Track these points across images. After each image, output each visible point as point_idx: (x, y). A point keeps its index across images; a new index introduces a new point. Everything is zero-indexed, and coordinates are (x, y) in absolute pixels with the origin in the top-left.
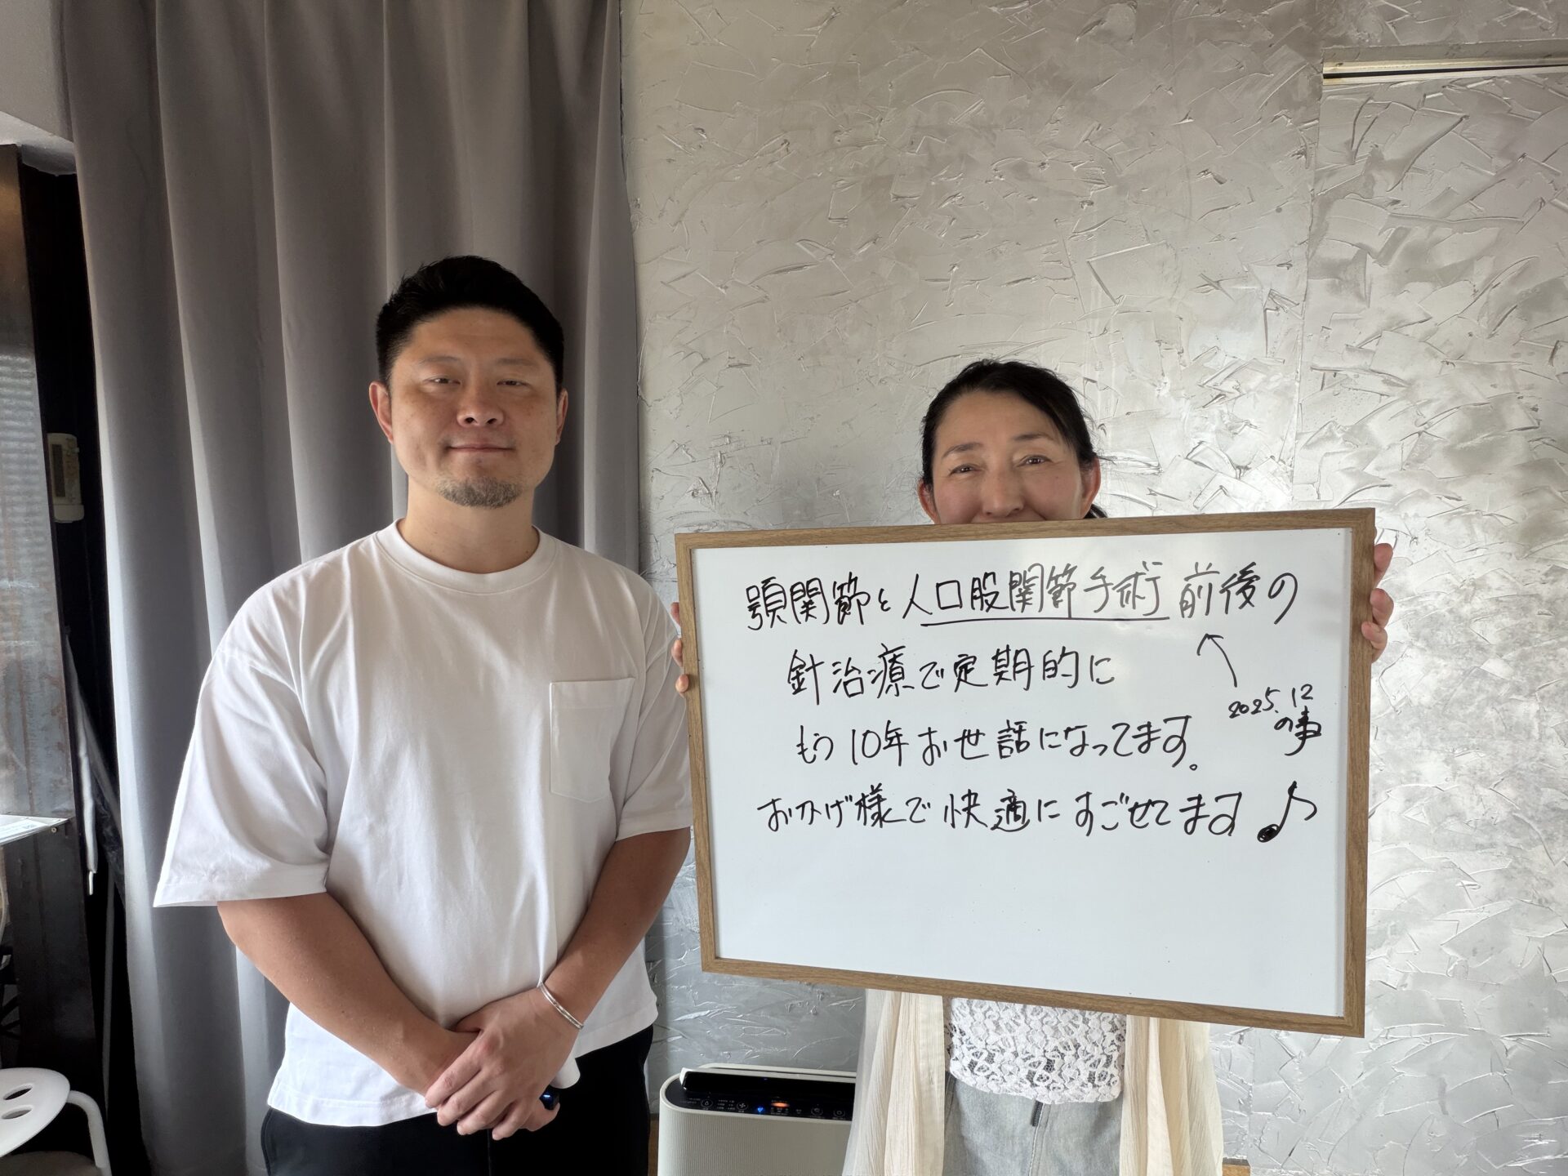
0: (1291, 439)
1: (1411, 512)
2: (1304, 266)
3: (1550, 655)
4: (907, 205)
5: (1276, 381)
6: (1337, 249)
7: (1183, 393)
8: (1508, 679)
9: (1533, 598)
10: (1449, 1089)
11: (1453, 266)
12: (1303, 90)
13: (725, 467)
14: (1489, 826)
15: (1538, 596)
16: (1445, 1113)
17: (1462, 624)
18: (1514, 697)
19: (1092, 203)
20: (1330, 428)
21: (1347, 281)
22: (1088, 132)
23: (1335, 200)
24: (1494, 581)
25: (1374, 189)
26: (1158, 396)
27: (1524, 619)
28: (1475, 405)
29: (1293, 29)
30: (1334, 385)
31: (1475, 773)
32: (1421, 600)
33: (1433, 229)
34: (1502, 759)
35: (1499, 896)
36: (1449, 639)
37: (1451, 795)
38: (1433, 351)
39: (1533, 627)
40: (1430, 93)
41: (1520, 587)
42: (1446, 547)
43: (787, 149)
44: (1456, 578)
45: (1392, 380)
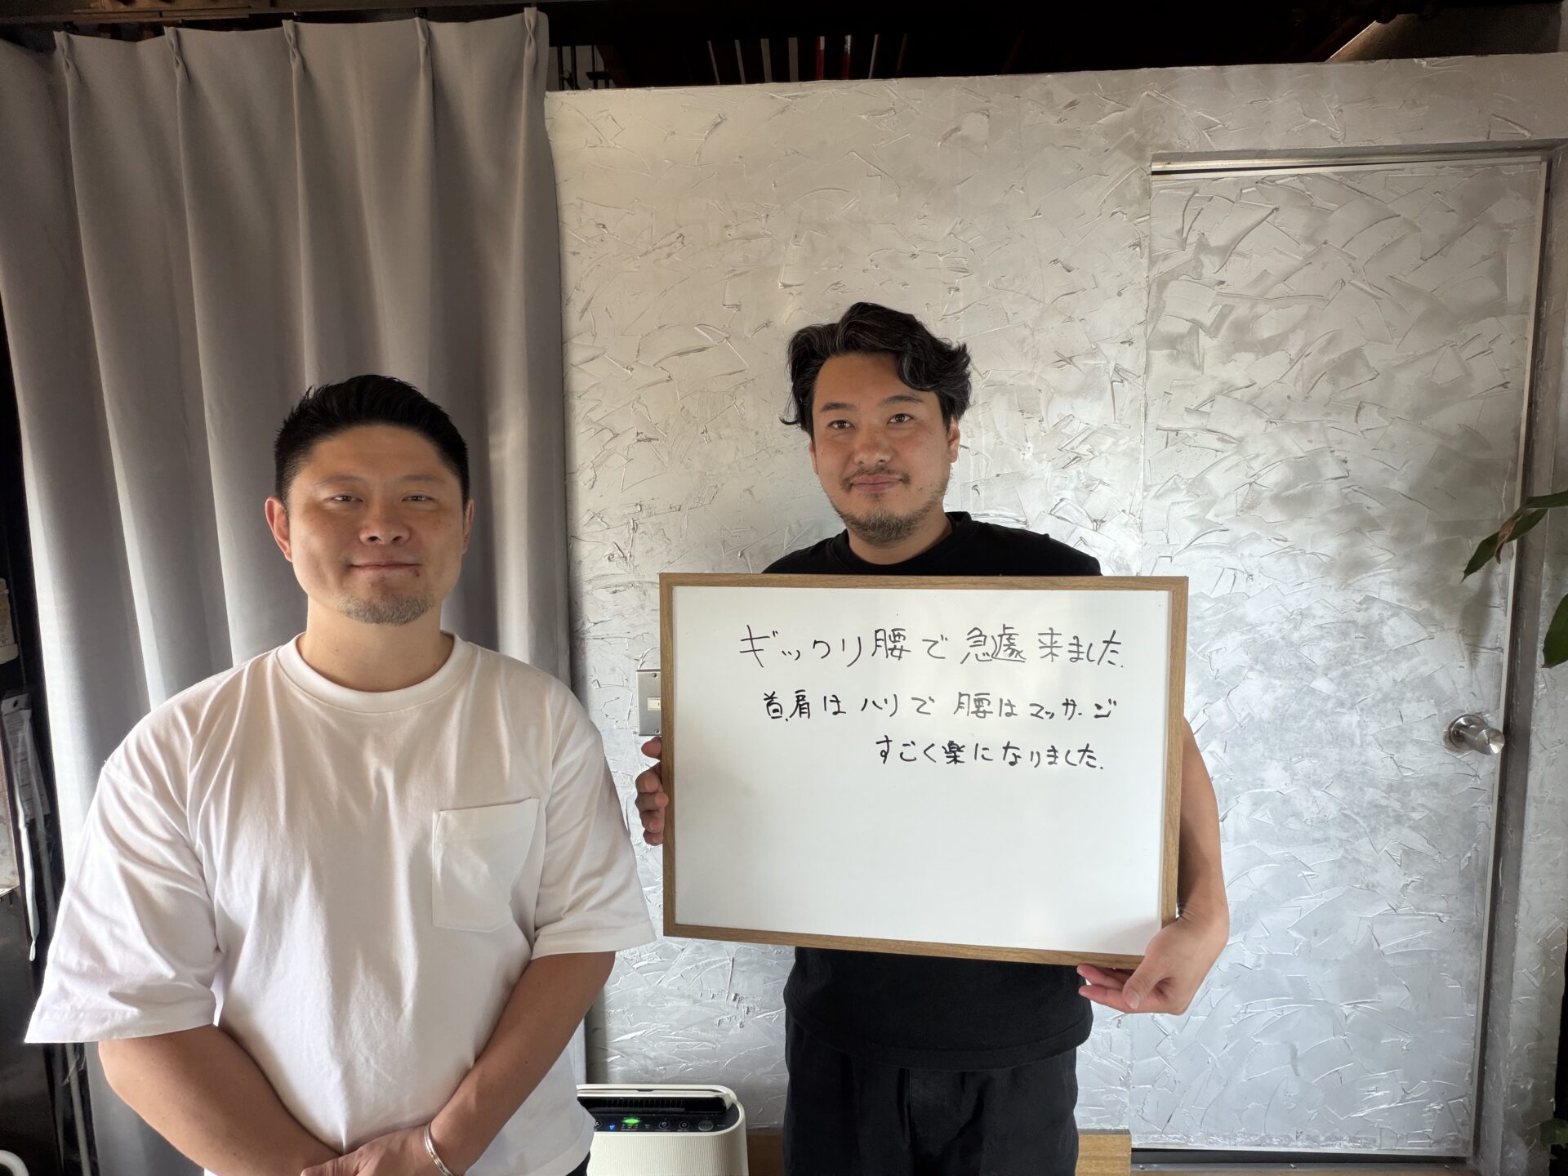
0: (1139, 495)
1: (1246, 552)
2: (1144, 341)
3: (1366, 672)
4: (794, 292)
5: (1124, 444)
6: (1174, 324)
7: (1045, 455)
8: (1333, 695)
9: (1350, 624)
10: (1299, 1053)
11: (1271, 339)
12: (1136, 189)
13: (638, 532)
14: (1323, 822)
15: (1354, 622)
16: (1297, 1074)
17: (1293, 649)
18: (1338, 710)
19: (957, 290)
20: (1175, 480)
21: (1183, 352)
22: (952, 226)
23: (1170, 281)
24: (1318, 610)
25: (1203, 272)
26: (1023, 459)
27: (1344, 642)
28: (1295, 458)
29: (1128, 134)
30: (1176, 443)
31: (1310, 778)
32: (1258, 629)
33: (1253, 306)
34: (1331, 764)
35: (1334, 883)
36: (1283, 663)
37: (1290, 798)
38: (1258, 412)
39: (1351, 649)
40: (1246, 188)
41: (1340, 615)
42: (1277, 582)
43: (683, 243)
44: (1286, 609)
45: (1226, 438)
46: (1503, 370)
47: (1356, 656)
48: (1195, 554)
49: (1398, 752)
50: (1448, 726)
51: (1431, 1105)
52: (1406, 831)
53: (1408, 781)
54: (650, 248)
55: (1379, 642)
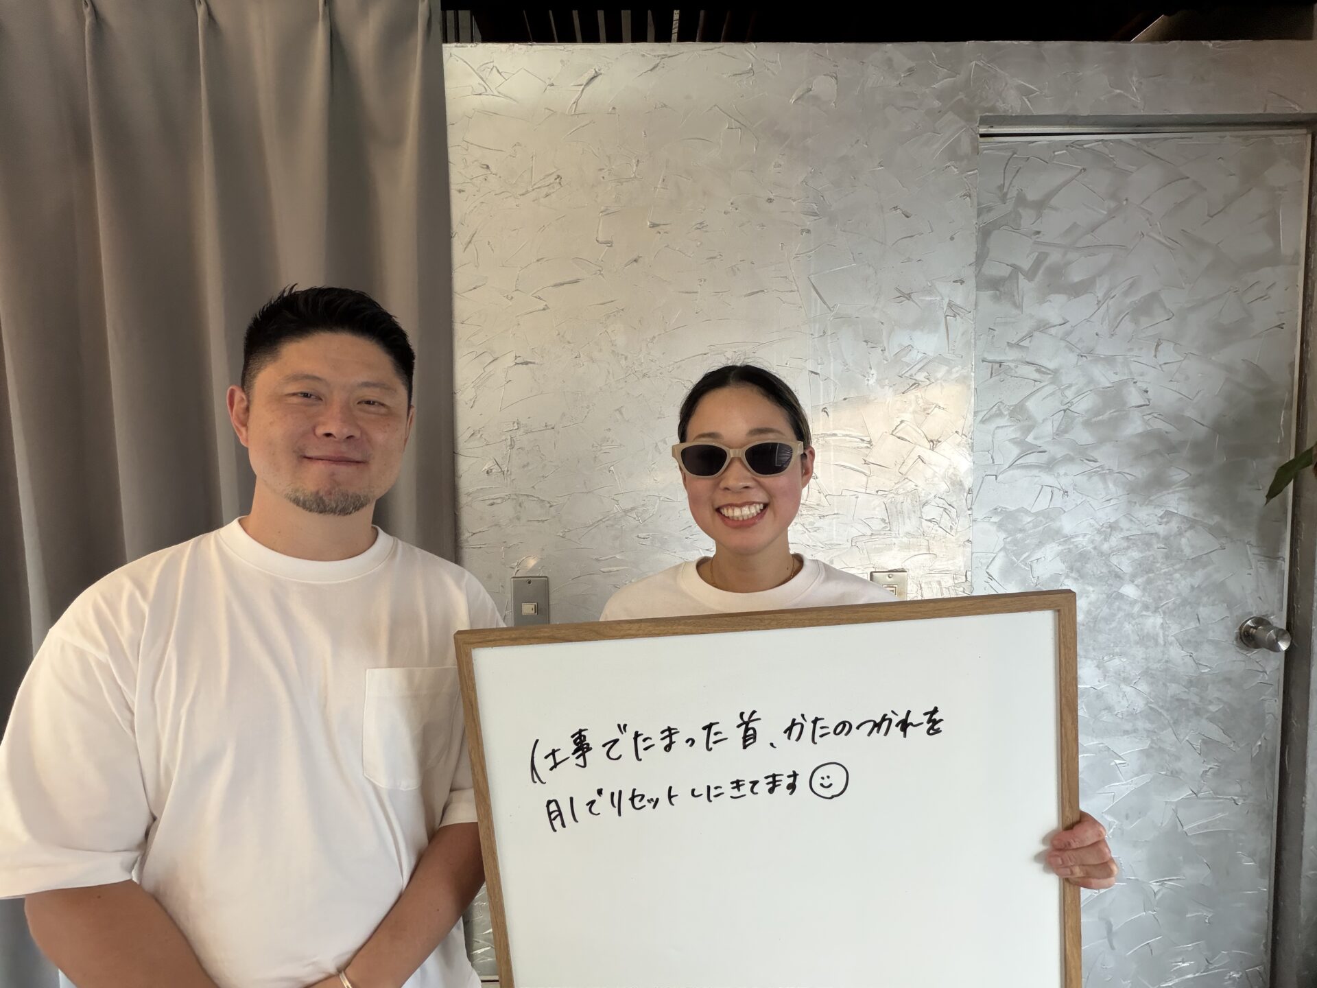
0: (970, 417)
1: (1062, 472)
2: (973, 281)
3: (1167, 579)
4: (661, 231)
5: (957, 372)
6: (994, 269)
7: (887, 381)
8: (1139, 600)
9: (1153, 536)
10: (1114, 929)
11: (1082, 282)
12: (965, 146)
13: (515, 449)
14: (1132, 715)
15: (1156, 535)
16: (1112, 948)
17: (1104, 558)
18: (1144, 613)
19: (809, 232)
20: (999, 407)
21: (1005, 293)
22: (804, 175)
23: (994, 230)
24: (1125, 524)
25: (1021, 222)
26: (868, 385)
27: (1148, 552)
28: (1103, 388)
29: (956, 99)
30: (999, 374)
31: (1120, 675)
32: (1073, 540)
33: (1065, 254)
34: (1138, 662)
35: (1142, 771)
36: (1095, 571)
37: (1103, 693)
38: (1071, 347)
39: (1154, 559)
40: (1058, 151)
41: (1144, 528)
42: (1088, 499)
43: (560, 183)
44: (1097, 523)
45: (1043, 369)
46: (1278, 313)
47: (1158, 565)
48: (1017, 473)
49: (1196, 651)
50: (1238, 628)
51: (1232, 973)
52: (1204, 722)
53: (1205, 676)
54: (530, 189)
55: (1178, 552)
